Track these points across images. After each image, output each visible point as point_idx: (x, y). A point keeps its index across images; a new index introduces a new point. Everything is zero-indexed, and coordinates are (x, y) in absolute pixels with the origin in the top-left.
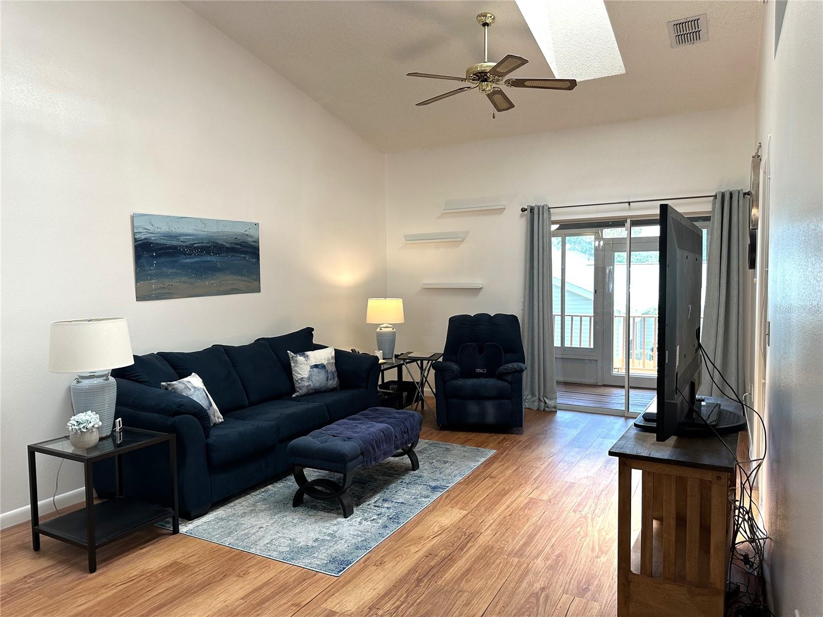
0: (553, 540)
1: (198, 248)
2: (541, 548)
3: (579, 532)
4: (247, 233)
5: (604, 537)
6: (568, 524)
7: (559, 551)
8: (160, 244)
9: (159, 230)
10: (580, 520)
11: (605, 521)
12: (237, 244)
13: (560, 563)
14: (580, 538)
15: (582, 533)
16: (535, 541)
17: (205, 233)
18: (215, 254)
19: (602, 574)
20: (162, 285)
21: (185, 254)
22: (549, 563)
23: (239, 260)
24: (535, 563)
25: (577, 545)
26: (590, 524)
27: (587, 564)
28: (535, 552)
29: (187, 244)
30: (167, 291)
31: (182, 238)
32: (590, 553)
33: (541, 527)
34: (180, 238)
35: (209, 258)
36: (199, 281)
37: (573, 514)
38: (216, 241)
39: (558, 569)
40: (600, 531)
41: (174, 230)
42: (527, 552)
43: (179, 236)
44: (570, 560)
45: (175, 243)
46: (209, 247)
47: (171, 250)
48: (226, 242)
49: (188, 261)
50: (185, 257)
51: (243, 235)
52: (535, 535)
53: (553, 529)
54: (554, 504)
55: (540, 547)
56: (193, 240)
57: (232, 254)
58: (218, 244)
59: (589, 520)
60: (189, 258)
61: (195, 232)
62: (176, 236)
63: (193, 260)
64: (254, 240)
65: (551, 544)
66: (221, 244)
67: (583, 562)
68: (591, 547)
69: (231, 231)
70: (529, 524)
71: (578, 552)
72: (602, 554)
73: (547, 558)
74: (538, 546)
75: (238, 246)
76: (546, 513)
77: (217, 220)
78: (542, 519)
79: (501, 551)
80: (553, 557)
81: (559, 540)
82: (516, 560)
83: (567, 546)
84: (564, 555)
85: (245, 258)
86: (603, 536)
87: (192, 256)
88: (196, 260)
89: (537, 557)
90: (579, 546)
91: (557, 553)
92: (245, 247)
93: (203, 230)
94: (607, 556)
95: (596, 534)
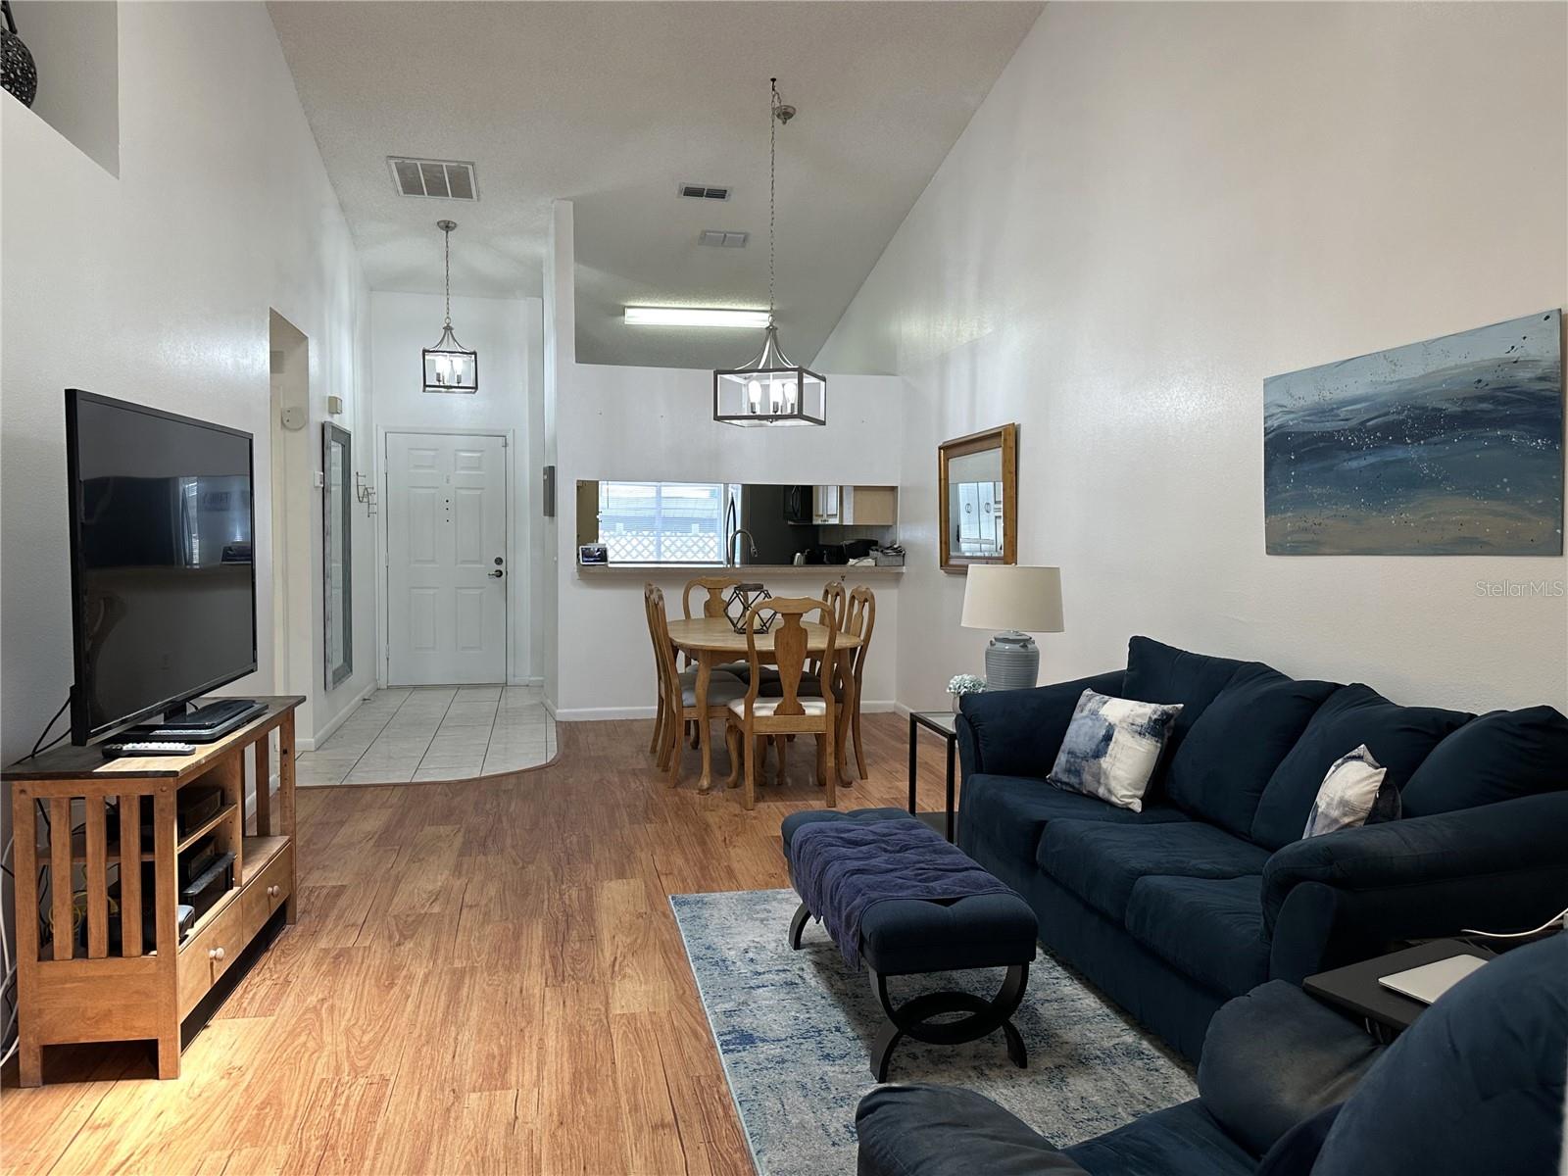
0: (410, 1007)
1: (1376, 428)
2: (427, 989)
3: (363, 1033)
4: (1514, 355)
5: (310, 1037)
6: (391, 1044)
7: (392, 992)
8: (1304, 433)
9: (1302, 402)
10: (366, 1061)
11: (307, 1073)
12: (1481, 399)
13: (385, 976)
14: (360, 1023)
15: (357, 1032)
16: (443, 997)
17: (1394, 387)
18: (1416, 439)
19: (314, 980)
20: (1303, 524)
21: (1349, 449)
22: (404, 973)
23: (1487, 448)
24: (427, 967)
25: (362, 1009)
26: (343, 1056)
27: (340, 986)
28: (434, 981)
29: (1353, 423)
30: (1310, 537)
31: (1343, 412)
32: (338, 1003)
33: (444, 1021)
34: (1339, 412)
35: (1399, 453)
36: (1374, 514)
37: (387, 1072)
38: (1419, 401)
39: (386, 970)
40: (320, 1047)
41: (1328, 396)
42: (447, 979)
43: (1338, 408)
44: (370, 983)
45: (1329, 426)
46: (1403, 422)
47: (1321, 445)
48: (1447, 400)
49: (1354, 464)
50: (1347, 456)
51: (1501, 364)
52: (448, 1007)
53: (418, 1025)
54: (442, 1089)
55: (430, 990)
56: (1367, 410)
57: (1467, 433)
58: (1424, 409)
59: (346, 1067)
60: (1356, 458)
61: (1371, 391)
62: (1332, 410)
63: (1363, 463)
64: (1539, 372)
65: (410, 999)
66: (1434, 409)
67: (348, 987)
68: (336, 1013)
69: (1464, 361)
70: (473, 1021)
71: (359, 997)
72: (315, 1007)
73: (410, 978)
74: (432, 991)
75: (1484, 406)
76: (449, 1057)
77: (1423, 343)
78: (451, 1040)
79: (491, 969)
80: (399, 982)
81: (400, 1009)
82: (458, 964)
83: (380, 1004)
84: (383, 988)
85: (1506, 439)
86: (314, 1038)
87: (1361, 453)
88: (1371, 459)
89: (426, 976)
90: (359, 1008)
91: (396, 989)
92: (1507, 402)
93: (1389, 379)
94: (305, 1005)
95: (328, 1039)
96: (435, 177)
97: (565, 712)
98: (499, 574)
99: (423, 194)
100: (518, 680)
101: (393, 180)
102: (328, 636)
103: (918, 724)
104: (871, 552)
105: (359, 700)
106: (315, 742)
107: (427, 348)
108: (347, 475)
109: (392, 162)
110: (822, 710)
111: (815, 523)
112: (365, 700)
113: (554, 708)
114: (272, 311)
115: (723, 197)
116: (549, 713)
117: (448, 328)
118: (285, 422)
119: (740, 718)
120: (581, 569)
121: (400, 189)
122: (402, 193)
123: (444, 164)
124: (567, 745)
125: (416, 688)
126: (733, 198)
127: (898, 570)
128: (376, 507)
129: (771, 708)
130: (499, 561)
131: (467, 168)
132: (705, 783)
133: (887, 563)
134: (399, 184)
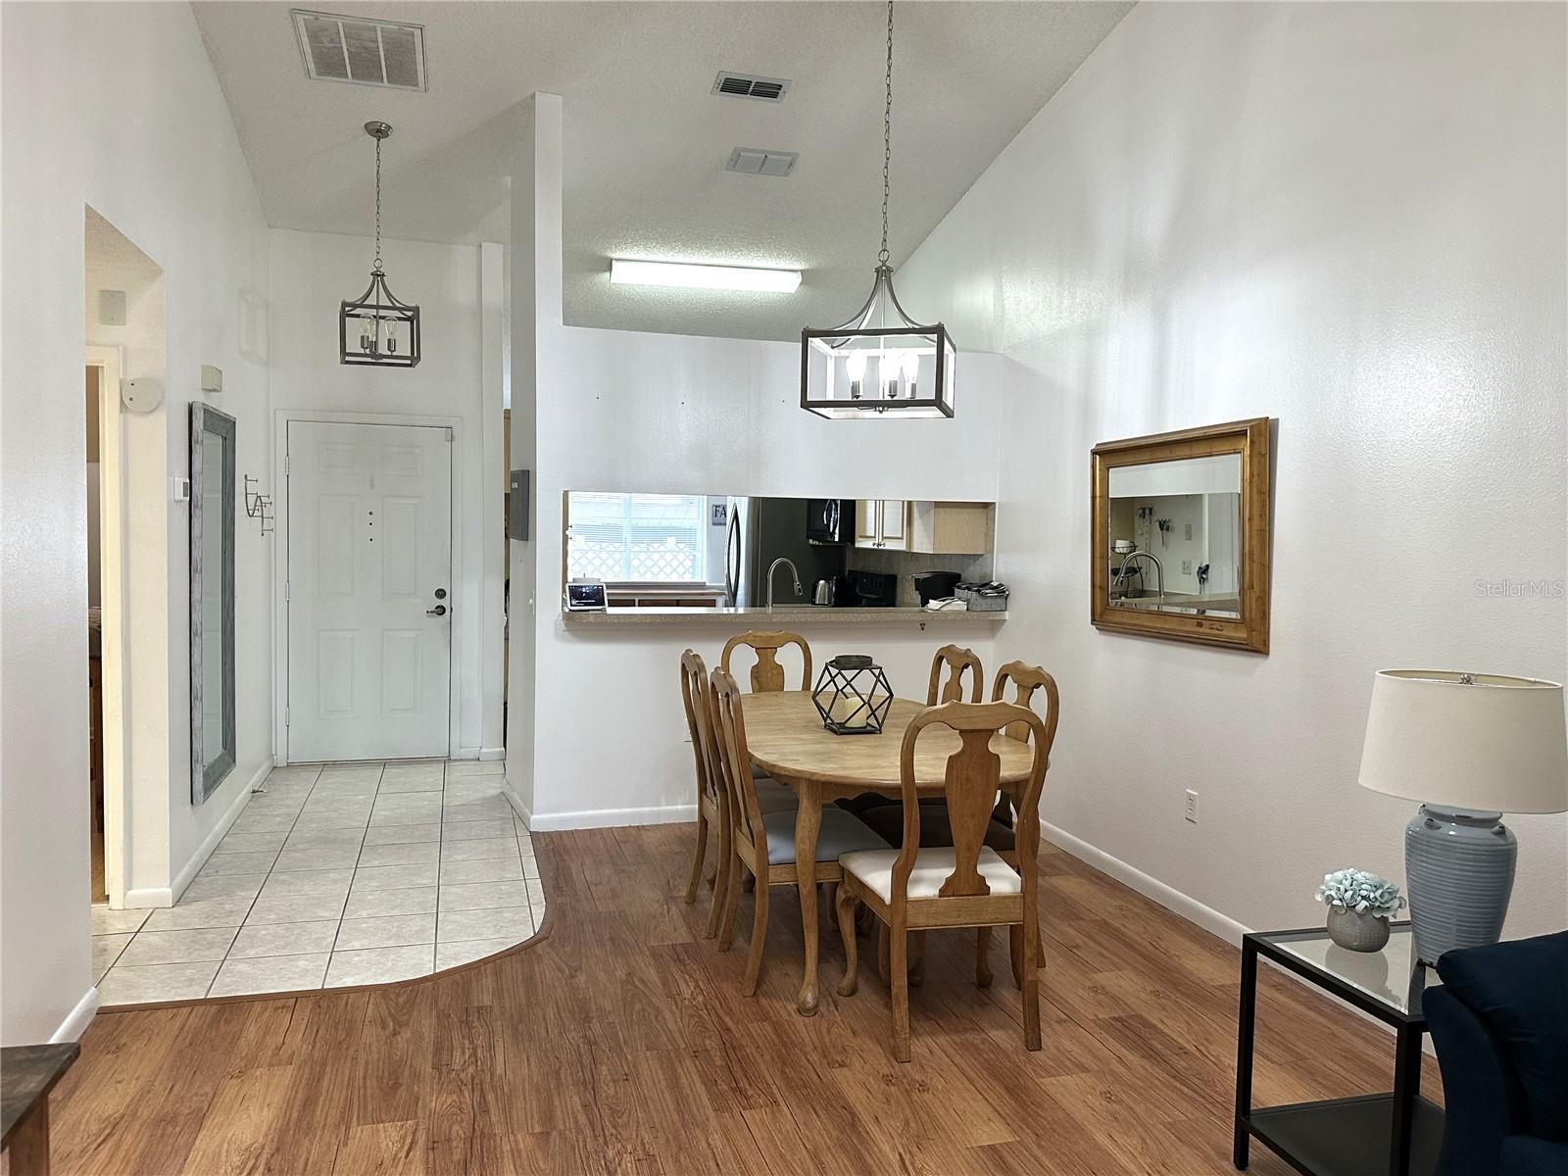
96: (365, 48)
97: (543, 819)
98: (441, 611)
99: (346, 76)
100: (464, 753)
101: (303, 53)
102: (197, 723)
103: (1260, 956)
104: (956, 590)
105: (247, 793)
106: (173, 891)
107: (348, 300)
108: (229, 481)
109: (300, 19)
110: (1014, 885)
111: (857, 545)
112: (254, 792)
113: (529, 813)
114: (88, 207)
115: (775, 95)
116: (521, 819)
117: (378, 275)
118: (127, 401)
119: (881, 900)
120: (569, 618)
121: (312, 66)
122: (313, 74)
123: (379, 26)
124: (557, 887)
125: (325, 765)
126: (787, 98)
127: (997, 616)
128: (272, 521)
129: (931, 881)
130: (441, 594)
131: (413, 35)
132: (809, 997)
133: (984, 607)
134: (309, 57)
